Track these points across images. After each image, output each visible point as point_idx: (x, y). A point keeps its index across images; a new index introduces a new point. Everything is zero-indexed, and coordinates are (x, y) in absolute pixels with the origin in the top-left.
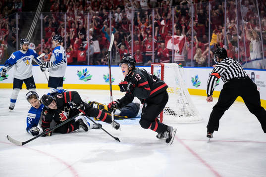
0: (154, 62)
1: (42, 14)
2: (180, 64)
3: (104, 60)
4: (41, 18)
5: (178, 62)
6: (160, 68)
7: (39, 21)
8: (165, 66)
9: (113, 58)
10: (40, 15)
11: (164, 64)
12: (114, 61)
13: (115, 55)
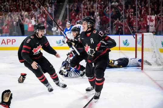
0: (138, 32)
1: (68, 5)
2: (154, 33)
3: (106, 32)
4: (68, 7)
5: (153, 32)
6: (141, 36)
7: (66, 8)
8: (144, 35)
9: (111, 30)
10: (67, 5)
11: (144, 33)
12: (112, 32)
13: (113, 28)
